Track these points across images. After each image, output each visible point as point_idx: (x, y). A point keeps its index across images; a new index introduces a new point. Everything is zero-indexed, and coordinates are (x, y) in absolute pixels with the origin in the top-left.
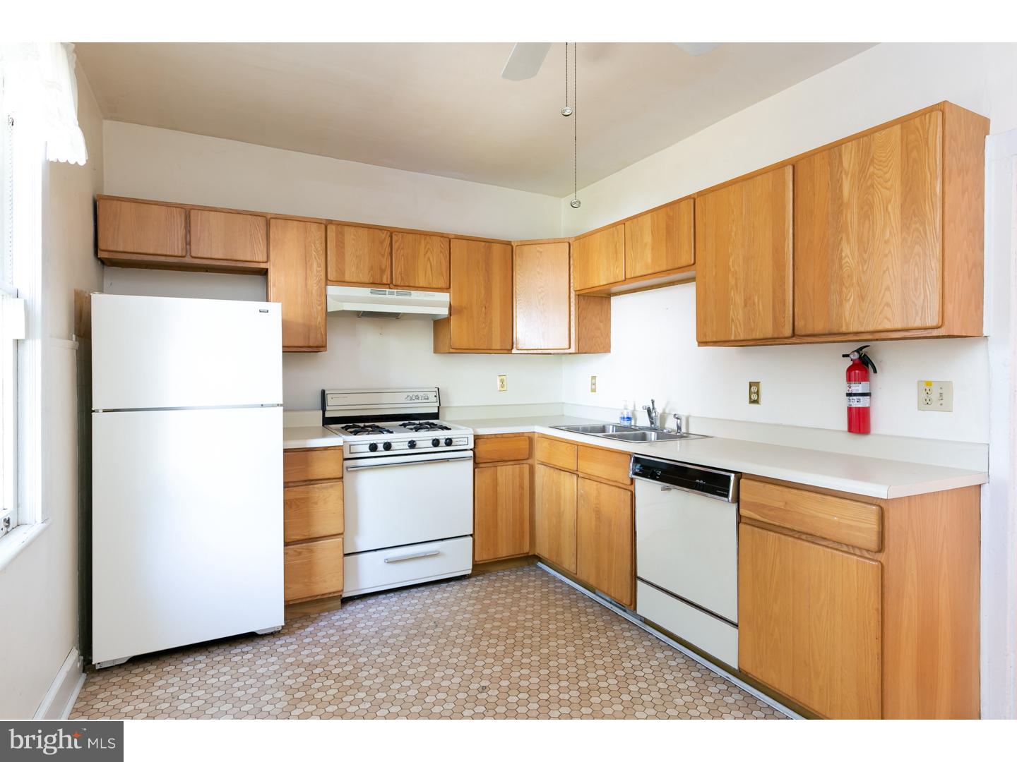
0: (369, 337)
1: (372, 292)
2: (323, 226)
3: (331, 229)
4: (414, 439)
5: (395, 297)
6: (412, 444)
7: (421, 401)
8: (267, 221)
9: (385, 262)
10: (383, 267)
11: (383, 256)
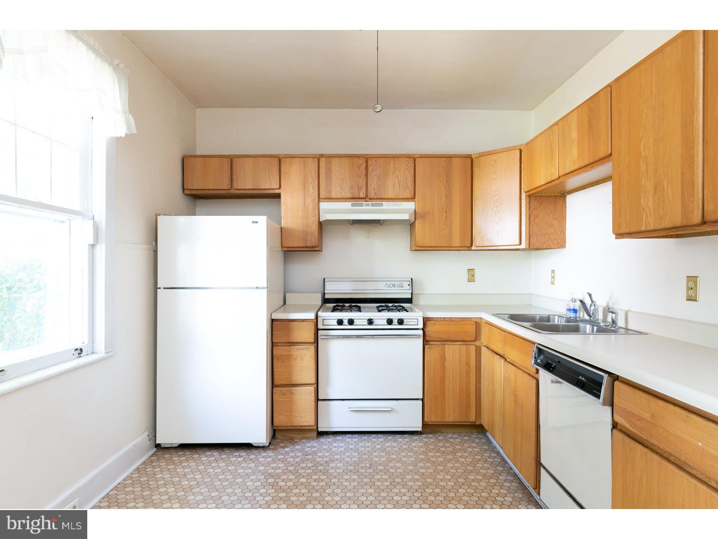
0: (359, 240)
1: (352, 205)
2: (317, 159)
3: (323, 161)
4: (372, 318)
5: (370, 207)
6: (370, 322)
7: (396, 288)
8: (279, 160)
9: (362, 182)
10: (360, 186)
11: (360, 177)
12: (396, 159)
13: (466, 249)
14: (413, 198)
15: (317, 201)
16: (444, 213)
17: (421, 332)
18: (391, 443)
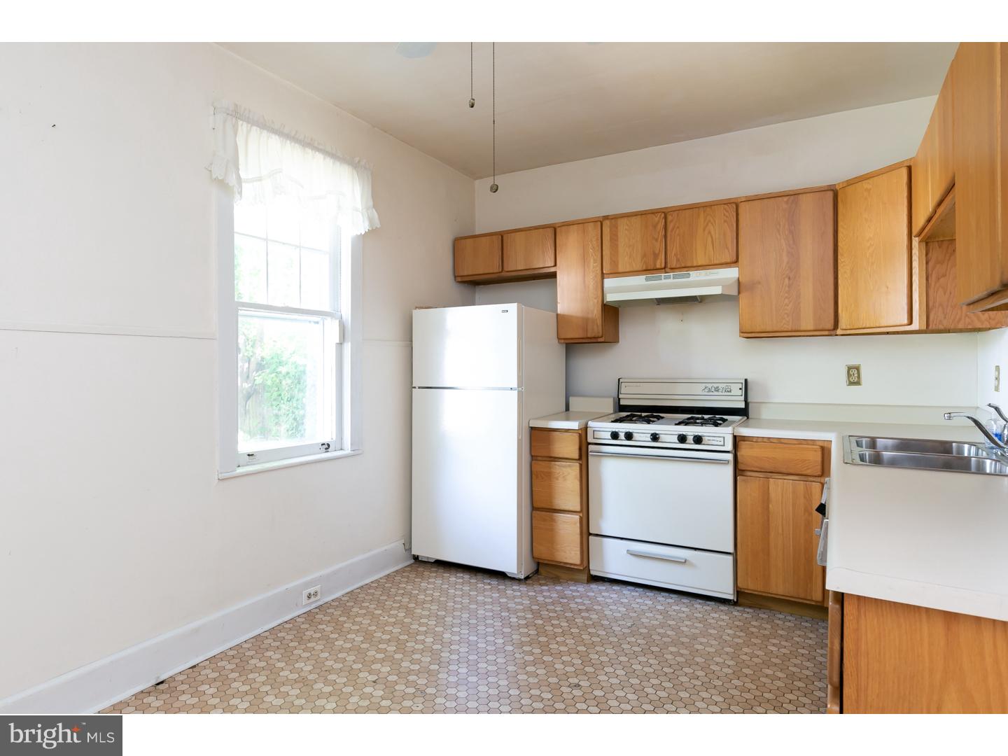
0: (669, 325)
1: (647, 279)
2: (599, 223)
3: (607, 224)
4: (657, 432)
5: (671, 280)
6: (655, 437)
7: (720, 393)
8: (554, 231)
9: (659, 246)
10: (657, 252)
11: (657, 240)
12: (708, 209)
13: (827, 333)
14: (735, 262)
15: (600, 277)
16: (787, 280)
17: (730, 457)
18: (682, 608)
